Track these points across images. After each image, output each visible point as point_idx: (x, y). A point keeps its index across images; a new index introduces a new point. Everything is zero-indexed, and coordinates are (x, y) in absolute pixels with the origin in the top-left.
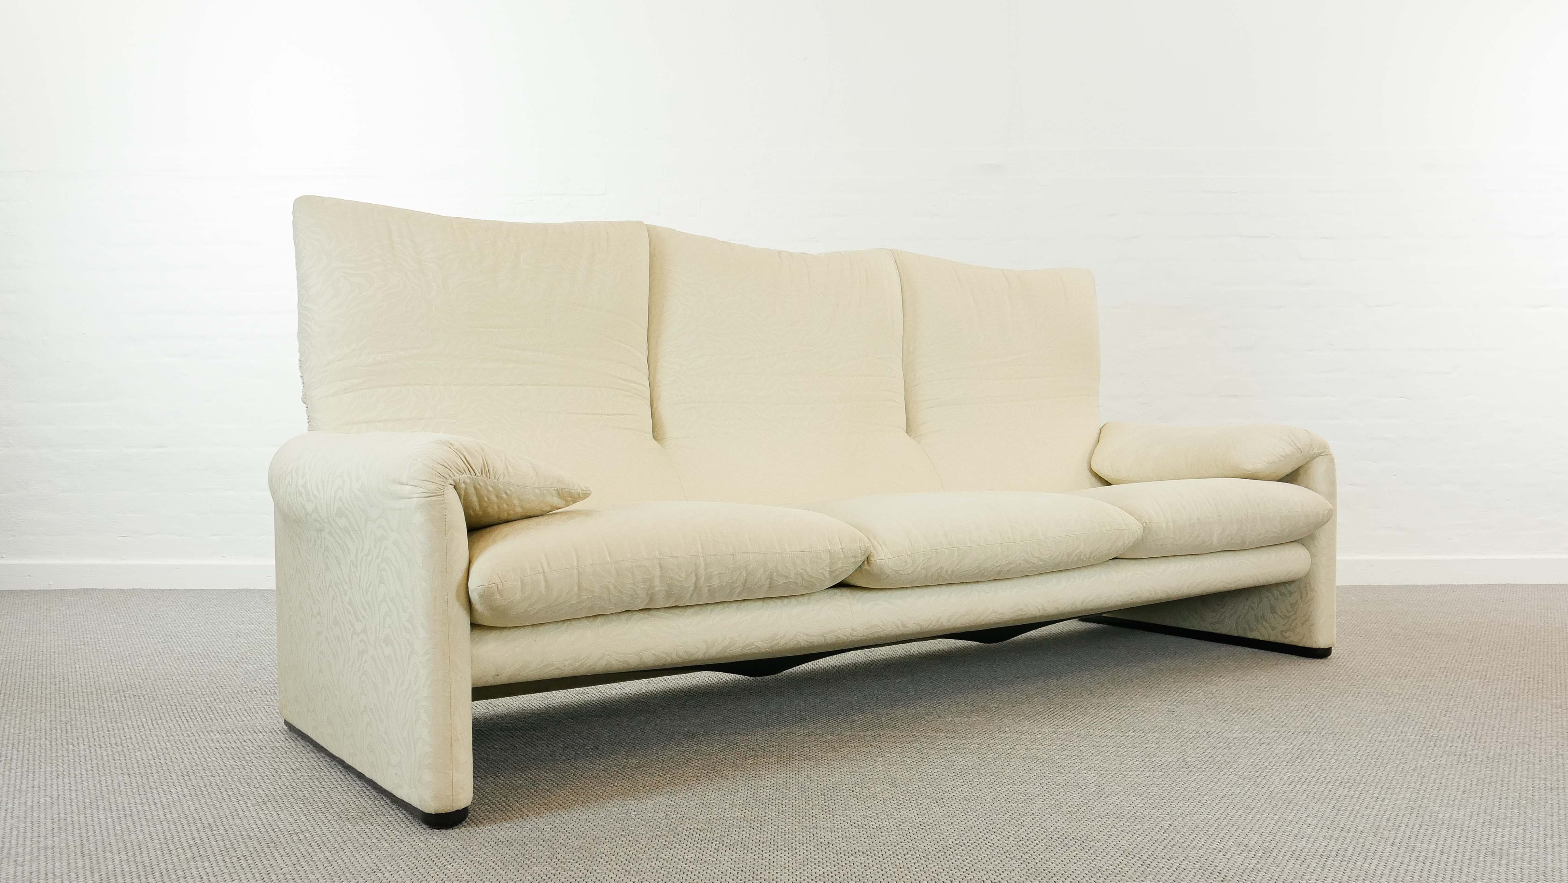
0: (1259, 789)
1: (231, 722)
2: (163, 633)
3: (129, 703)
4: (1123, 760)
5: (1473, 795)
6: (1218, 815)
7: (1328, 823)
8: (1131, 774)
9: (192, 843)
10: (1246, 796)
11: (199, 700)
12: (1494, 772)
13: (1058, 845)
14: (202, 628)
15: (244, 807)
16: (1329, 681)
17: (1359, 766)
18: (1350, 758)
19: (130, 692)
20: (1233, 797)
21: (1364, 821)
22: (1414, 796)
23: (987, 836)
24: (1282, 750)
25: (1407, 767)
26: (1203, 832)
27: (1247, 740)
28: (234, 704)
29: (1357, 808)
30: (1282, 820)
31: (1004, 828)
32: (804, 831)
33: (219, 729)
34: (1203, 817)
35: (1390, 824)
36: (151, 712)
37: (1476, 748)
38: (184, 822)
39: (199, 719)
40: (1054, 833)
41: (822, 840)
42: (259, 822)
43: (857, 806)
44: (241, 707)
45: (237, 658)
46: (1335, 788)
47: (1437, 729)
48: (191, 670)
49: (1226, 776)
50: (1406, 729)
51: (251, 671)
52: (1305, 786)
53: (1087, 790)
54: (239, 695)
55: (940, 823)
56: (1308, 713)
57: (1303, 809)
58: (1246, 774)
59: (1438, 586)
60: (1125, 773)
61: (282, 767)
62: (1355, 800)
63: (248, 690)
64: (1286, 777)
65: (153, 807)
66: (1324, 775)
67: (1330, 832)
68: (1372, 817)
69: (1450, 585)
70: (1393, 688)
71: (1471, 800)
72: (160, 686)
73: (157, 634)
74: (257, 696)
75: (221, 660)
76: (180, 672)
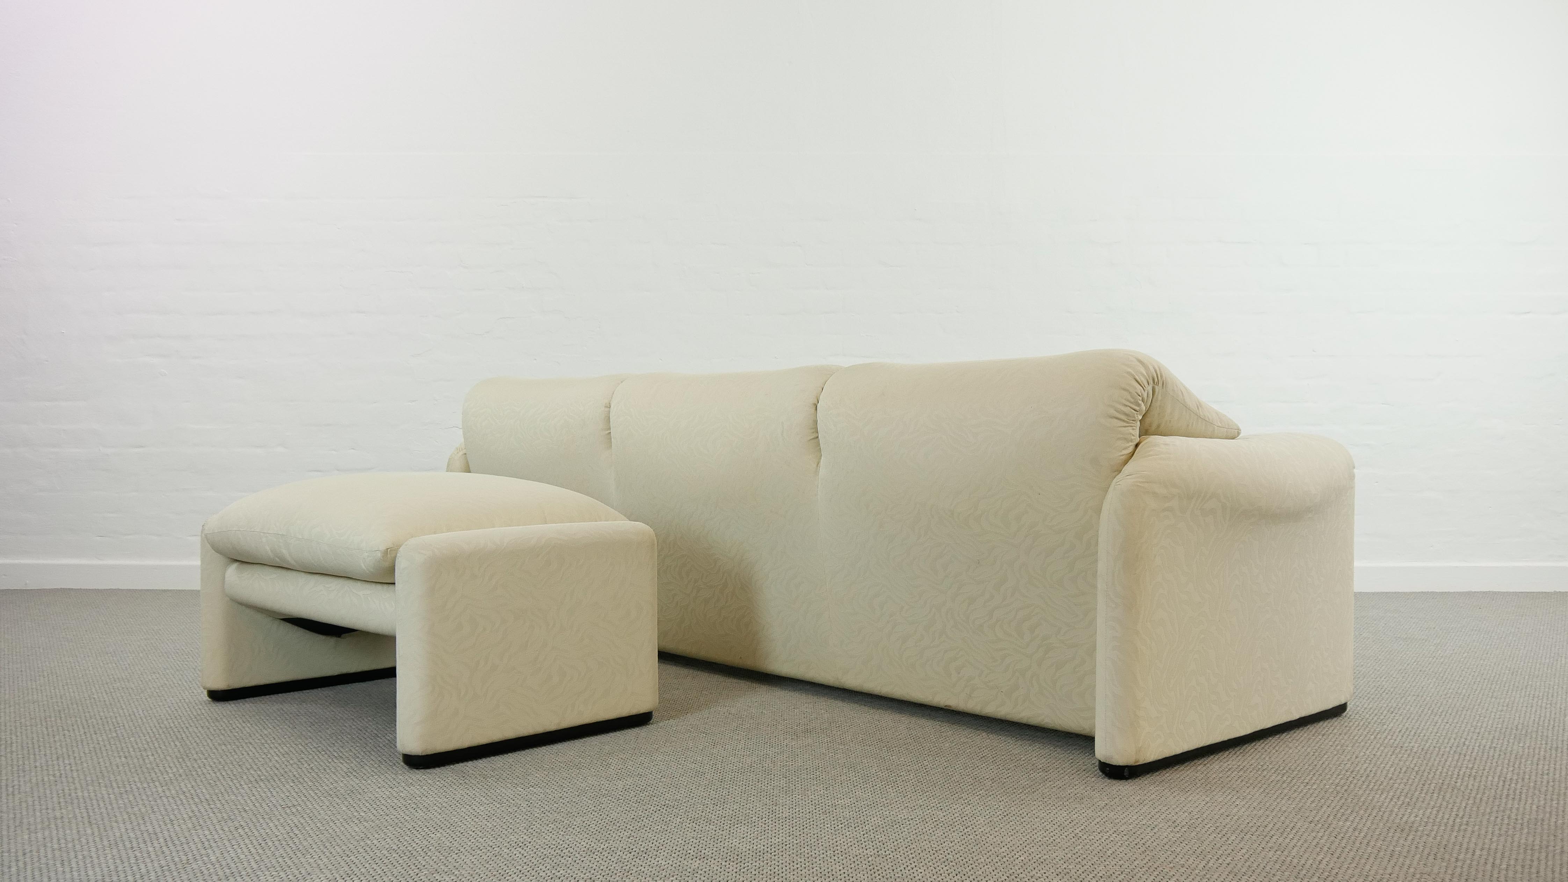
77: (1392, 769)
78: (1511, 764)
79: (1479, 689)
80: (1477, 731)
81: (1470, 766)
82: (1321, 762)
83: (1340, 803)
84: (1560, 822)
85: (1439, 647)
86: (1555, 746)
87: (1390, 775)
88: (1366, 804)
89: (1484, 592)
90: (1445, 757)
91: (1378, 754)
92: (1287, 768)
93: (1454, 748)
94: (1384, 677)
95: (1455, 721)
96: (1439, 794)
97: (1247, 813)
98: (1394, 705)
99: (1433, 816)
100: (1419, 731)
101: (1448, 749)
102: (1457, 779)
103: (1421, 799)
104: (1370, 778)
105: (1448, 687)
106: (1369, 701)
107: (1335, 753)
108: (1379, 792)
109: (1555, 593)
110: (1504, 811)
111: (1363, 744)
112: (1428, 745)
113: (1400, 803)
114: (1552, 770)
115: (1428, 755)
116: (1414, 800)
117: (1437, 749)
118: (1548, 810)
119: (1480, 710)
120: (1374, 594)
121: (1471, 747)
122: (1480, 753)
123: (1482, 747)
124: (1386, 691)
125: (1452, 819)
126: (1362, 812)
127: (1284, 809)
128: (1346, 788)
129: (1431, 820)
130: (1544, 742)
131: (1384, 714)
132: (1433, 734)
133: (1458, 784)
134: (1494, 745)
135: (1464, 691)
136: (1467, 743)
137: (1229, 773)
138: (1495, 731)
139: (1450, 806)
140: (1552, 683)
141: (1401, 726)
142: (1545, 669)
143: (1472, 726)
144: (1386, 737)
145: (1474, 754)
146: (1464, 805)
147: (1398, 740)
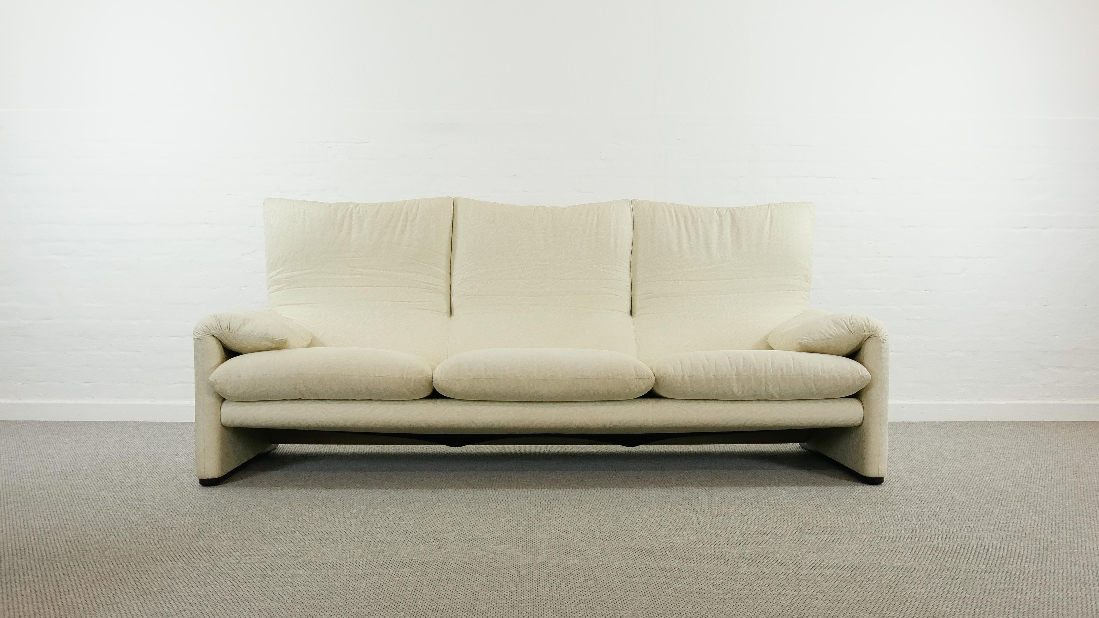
0: (789, 572)
1: (80, 522)
2: (43, 454)
3: (10, 508)
4: (701, 551)
5: (934, 577)
6: (756, 591)
7: (830, 597)
8: (703, 561)
9: (36, 611)
10: (779, 578)
11: (60, 505)
12: (954, 560)
13: (641, 613)
14: (72, 451)
15: (78, 585)
16: (857, 493)
17: (862, 555)
18: (858, 549)
19: (12, 499)
20: (770, 578)
21: (855, 596)
22: (895, 577)
23: (594, 606)
24: (813, 543)
25: (895, 556)
26: (743, 604)
27: (790, 537)
28: (85, 508)
29: (853, 586)
30: (799, 595)
31: (607, 600)
32: (468, 602)
33: (71, 527)
34: (745, 592)
35: (873, 598)
36: (24, 514)
37: (946, 542)
38: (34, 596)
39: (57, 519)
40: (640, 604)
41: (479, 609)
42: (87, 596)
43: (508, 584)
44: (89, 510)
45: (93, 474)
46: (842, 571)
47: (923, 529)
48: (58, 483)
49: (769, 563)
50: (901, 528)
51: (101, 483)
52: (822, 570)
53: (671, 573)
54: (89, 501)
55: (564, 597)
56: (837, 517)
57: (815, 587)
58: (783, 562)
59: (950, 422)
60: (699, 561)
61: (111, 555)
62: (852, 581)
63: (97, 498)
64: (810, 564)
65: (13, 585)
66: (836, 562)
67: (830, 604)
68: (861, 593)
69: (958, 422)
70: (900, 498)
71: (933, 580)
72: (34, 495)
73: (38, 455)
74: (102, 502)
75: (82, 475)
76: (50, 484)
77: (930, 566)
78: (1015, 561)
79: (992, 499)
80: (991, 533)
81: (986, 563)
82: (879, 561)
83: (892, 597)
84: (1051, 610)
85: (964, 465)
86: (1045, 546)
87: (929, 572)
88: (911, 597)
89: (995, 422)
90: (968, 555)
91: (921, 553)
92: (854, 567)
93: (974, 548)
94: (925, 489)
95: (975, 526)
96: (964, 588)
97: (824, 605)
98: (932, 513)
99: (959, 607)
100: (949, 534)
101: (970, 549)
102: (977, 574)
103: (951, 592)
104: (914, 574)
105: (970, 497)
106: (914, 510)
107: (889, 553)
108: (921, 586)
109: (1044, 422)
110: (1010, 602)
111: (909, 545)
112: (955, 546)
113: (935, 595)
114: (1044, 566)
115: (956, 555)
116: (946, 593)
117: (962, 549)
118: (1042, 600)
119: (992, 516)
120: (919, 423)
121: (986, 547)
122: (993, 553)
123: (994, 547)
124: (927, 501)
125: (973, 609)
126: (908, 604)
127: (851, 601)
128: (896, 582)
129: (958, 610)
130: (1038, 543)
131: (925, 520)
132: (959, 537)
133: (978, 579)
134: (1003, 546)
135: (981, 501)
136: (984, 544)
137: (812, 571)
138: (1004, 534)
139: (972, 598)
140: (1042, 494)
141: (937, 530)
142: (1038, 482)
143: (987, 530)
144: (926, 540)
145: (989, 553)
146: (981, 596)
147: (935, 541)
